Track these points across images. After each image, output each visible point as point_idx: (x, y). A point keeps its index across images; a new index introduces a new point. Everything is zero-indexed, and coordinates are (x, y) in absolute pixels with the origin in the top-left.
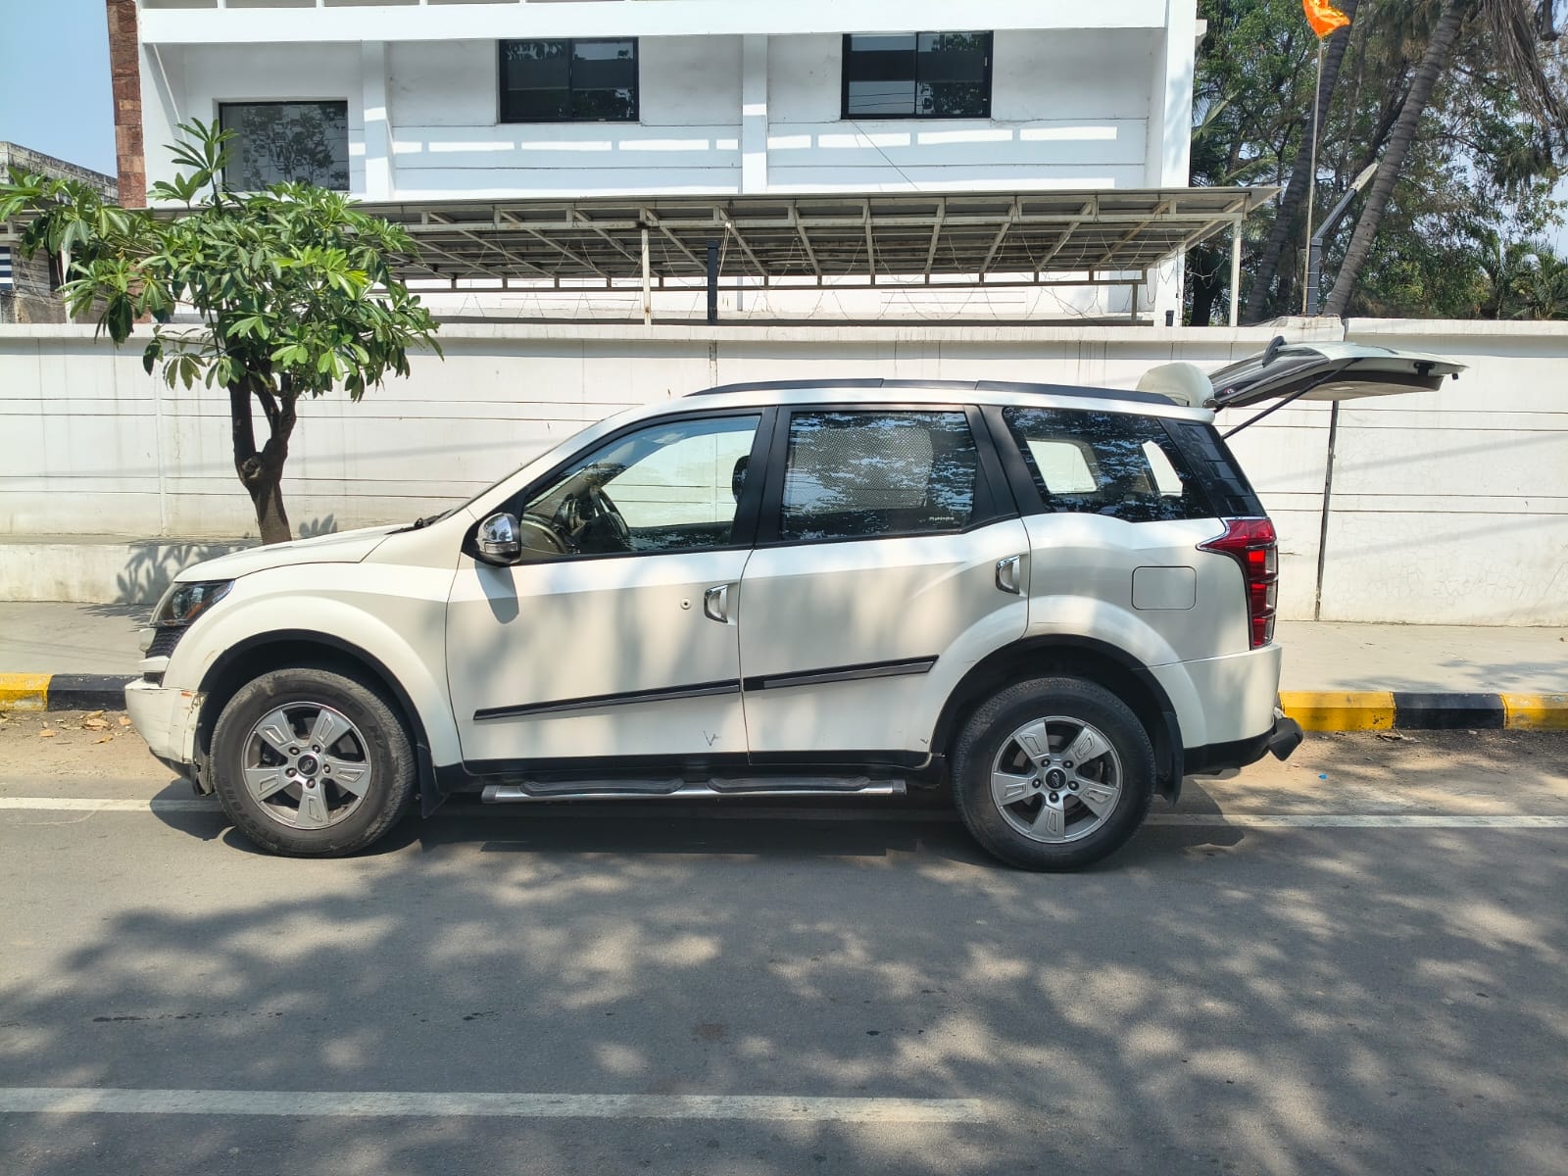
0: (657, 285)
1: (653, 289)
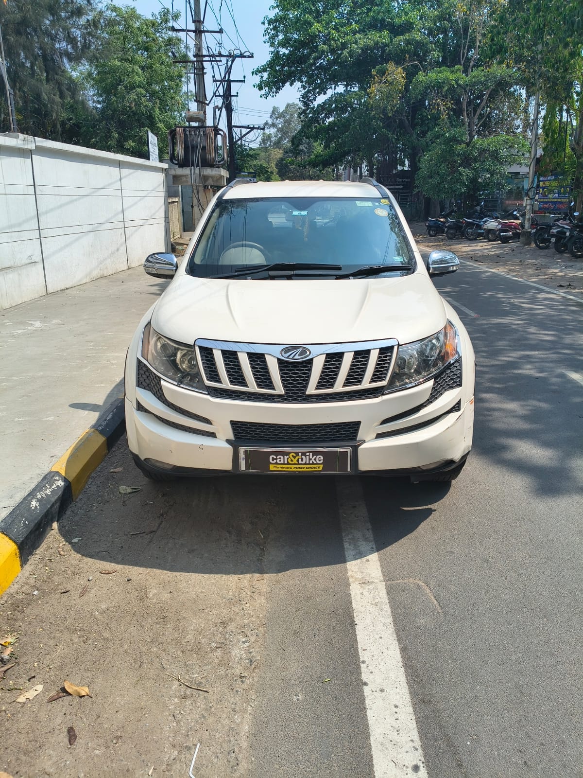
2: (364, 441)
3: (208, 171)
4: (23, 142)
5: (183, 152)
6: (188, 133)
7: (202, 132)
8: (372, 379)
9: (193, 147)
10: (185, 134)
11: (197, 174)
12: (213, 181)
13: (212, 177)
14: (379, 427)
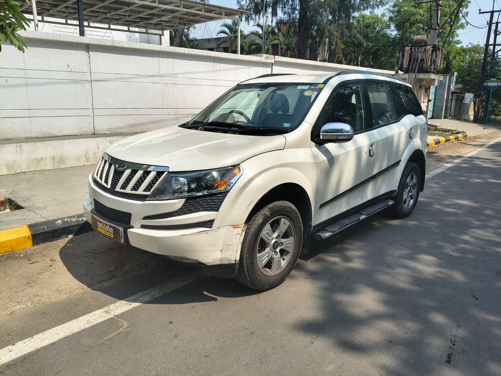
0: (41, 19)
1: (39, 21)
2: (133, 227)
3: (422, 76)
4: (265, 59)
5: (407, 63)
6: (413, 50)
7: (423, 49)
8: (145, 189)
9: (414, 60)
10: (411, 52)
11: (413, 77)
12: (426, 82)
13: (426, 80)
14: (141, 220)
